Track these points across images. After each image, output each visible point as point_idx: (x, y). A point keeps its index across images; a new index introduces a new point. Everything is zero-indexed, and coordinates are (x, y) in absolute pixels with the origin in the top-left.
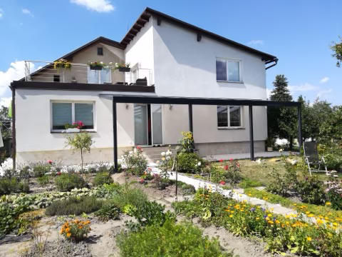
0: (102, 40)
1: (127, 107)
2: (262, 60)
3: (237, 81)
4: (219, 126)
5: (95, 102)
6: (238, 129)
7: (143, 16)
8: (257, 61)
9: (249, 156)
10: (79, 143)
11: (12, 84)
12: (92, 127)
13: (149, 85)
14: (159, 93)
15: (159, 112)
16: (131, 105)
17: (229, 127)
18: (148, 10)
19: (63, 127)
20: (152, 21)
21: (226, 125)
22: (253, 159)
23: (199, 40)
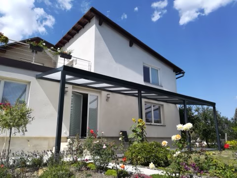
4: (146, 122)
7: (85, 17)
17: (153, 123)
20: (95, 20)
23: (131, 45)
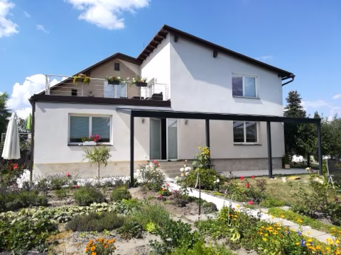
0: (119, 56)
1: (143, 121)
2: (279, 76)
3: (253, 97)
4: (235, 141)
5: (112, 116)
6: (255, 145)
7: (160, 33)
8: (273, 77)
9: (267, 173)
10: (96, 157)
11: (32, 97)
12: (108, 140)
13: (164, 99)
14: (175, 108)
15: (174, 126)
16: (147, 119)
17: (245, 143)
18: (166, 28)
19: (80, 140)
20: (169, 38)
21: (243, 141)
22: (271, 176)
23: (215, 56)
